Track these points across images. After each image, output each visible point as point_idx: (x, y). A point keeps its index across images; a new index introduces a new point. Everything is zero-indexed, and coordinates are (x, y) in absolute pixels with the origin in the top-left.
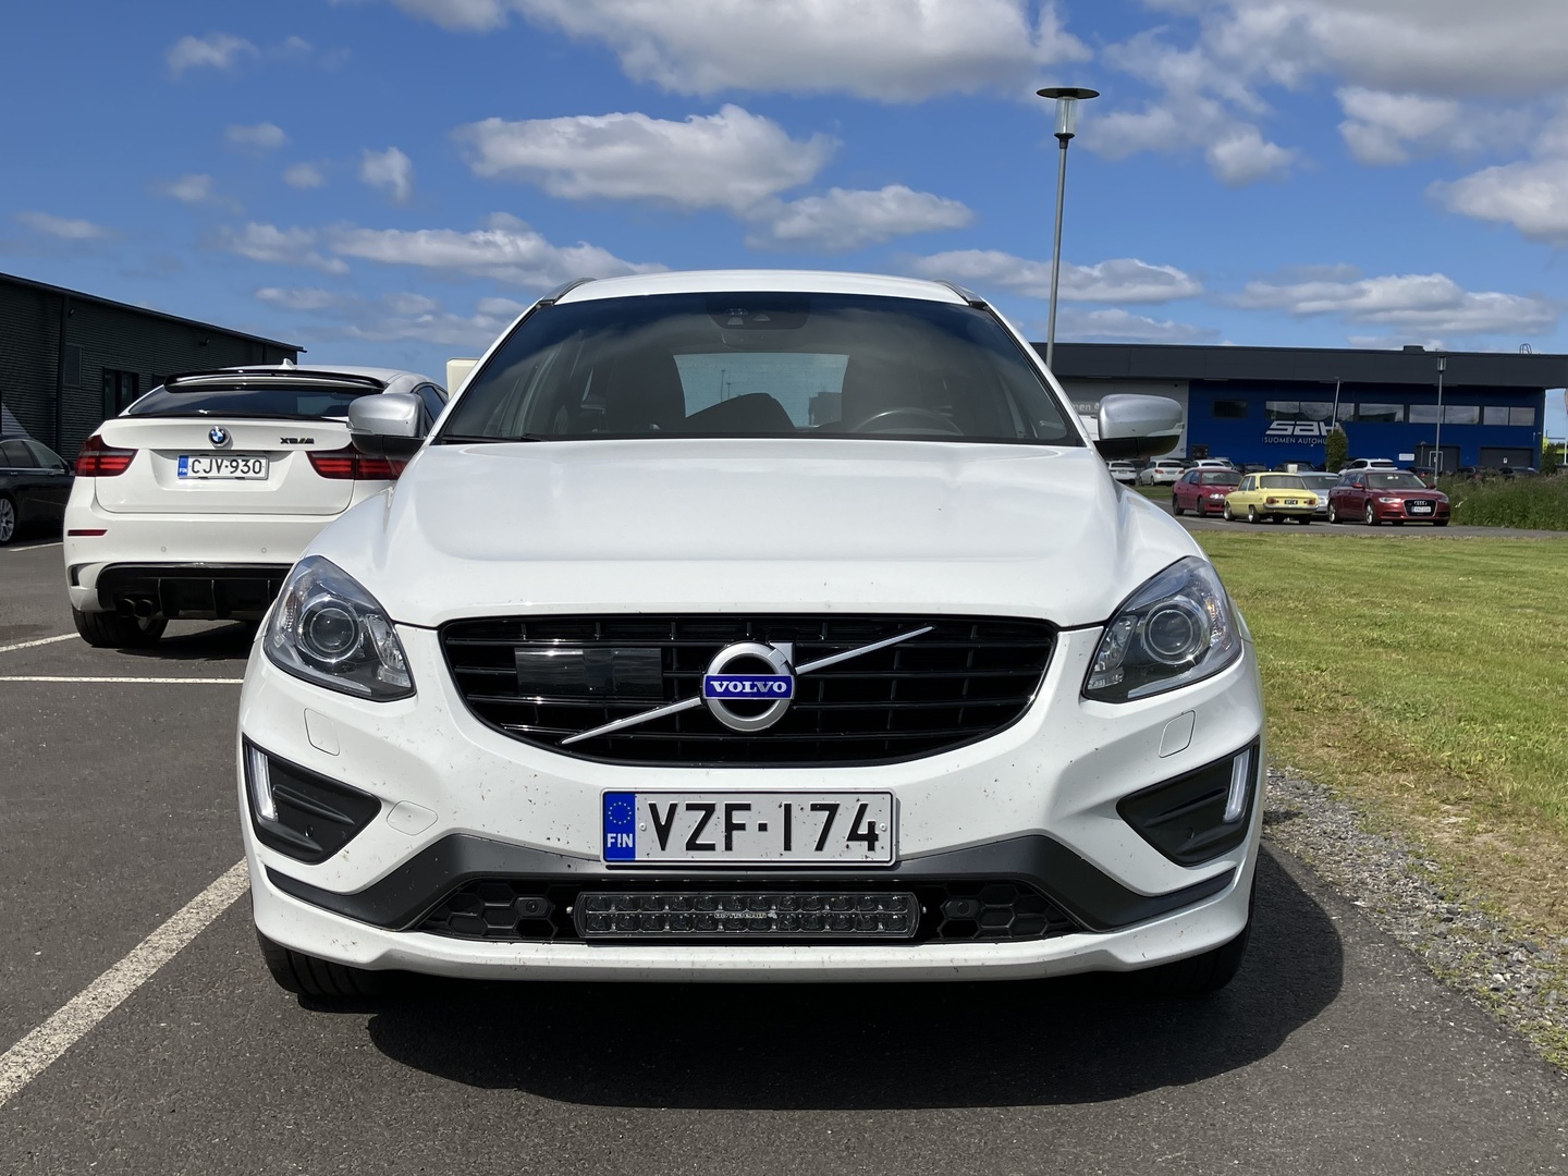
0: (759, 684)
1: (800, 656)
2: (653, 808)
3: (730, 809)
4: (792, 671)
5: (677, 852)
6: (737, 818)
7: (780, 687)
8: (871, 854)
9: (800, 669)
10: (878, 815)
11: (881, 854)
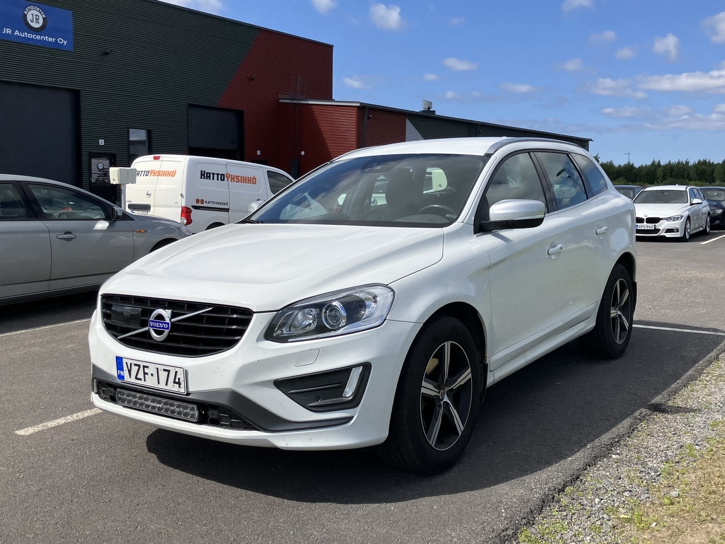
0: (161, 324)
1: (174, 315)
2: (126, 363)
3: (144, 367)
4: (170, 321)
5: (133, 380)
6: (146, 370)
7: (166, 326)
8: (179, 389)
9: (173, 320)
10: (180, 376)
11: (182, 390)
